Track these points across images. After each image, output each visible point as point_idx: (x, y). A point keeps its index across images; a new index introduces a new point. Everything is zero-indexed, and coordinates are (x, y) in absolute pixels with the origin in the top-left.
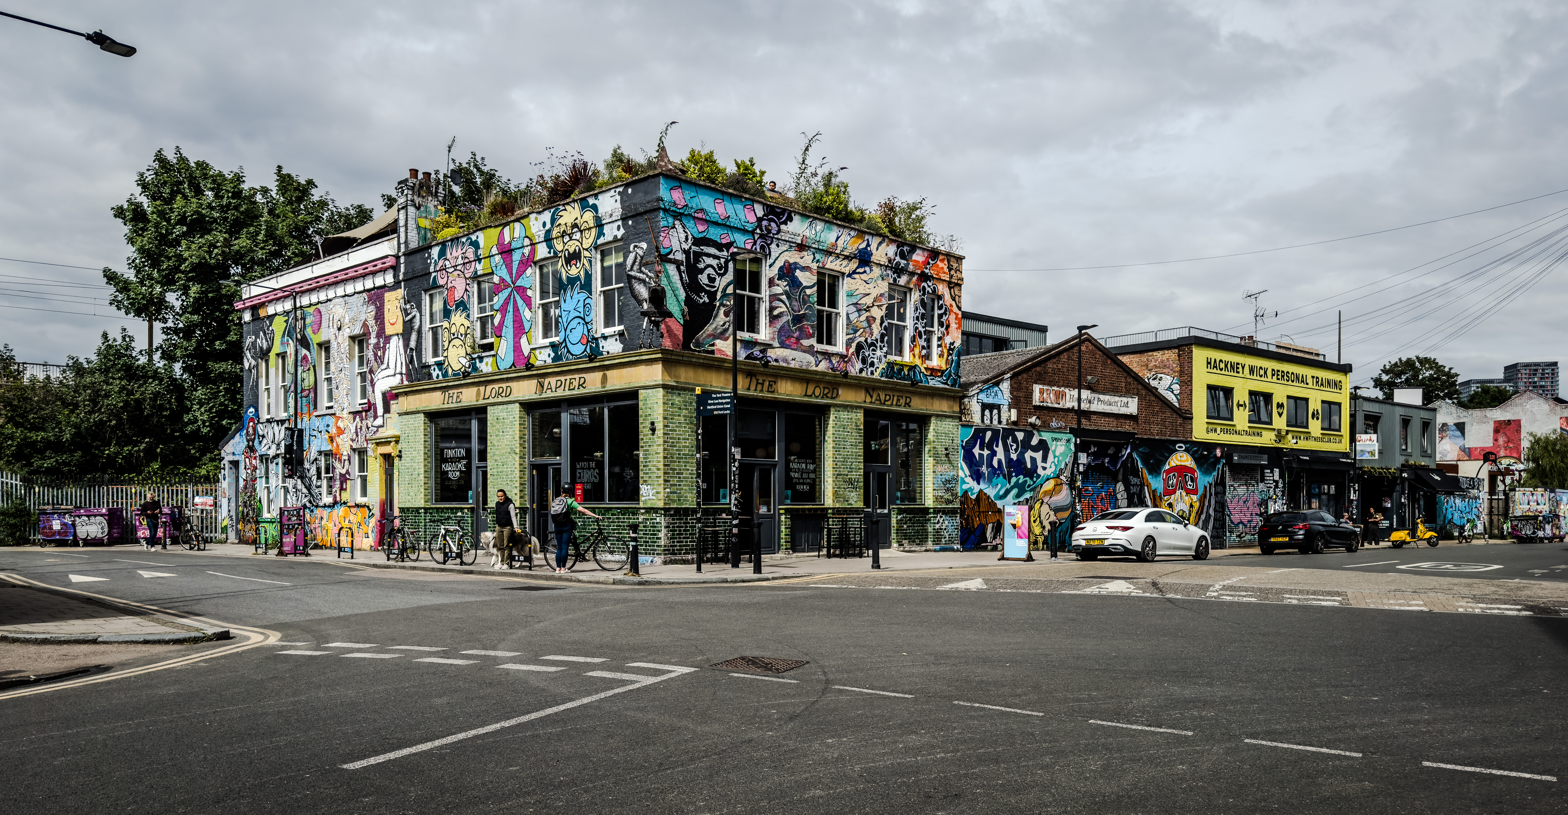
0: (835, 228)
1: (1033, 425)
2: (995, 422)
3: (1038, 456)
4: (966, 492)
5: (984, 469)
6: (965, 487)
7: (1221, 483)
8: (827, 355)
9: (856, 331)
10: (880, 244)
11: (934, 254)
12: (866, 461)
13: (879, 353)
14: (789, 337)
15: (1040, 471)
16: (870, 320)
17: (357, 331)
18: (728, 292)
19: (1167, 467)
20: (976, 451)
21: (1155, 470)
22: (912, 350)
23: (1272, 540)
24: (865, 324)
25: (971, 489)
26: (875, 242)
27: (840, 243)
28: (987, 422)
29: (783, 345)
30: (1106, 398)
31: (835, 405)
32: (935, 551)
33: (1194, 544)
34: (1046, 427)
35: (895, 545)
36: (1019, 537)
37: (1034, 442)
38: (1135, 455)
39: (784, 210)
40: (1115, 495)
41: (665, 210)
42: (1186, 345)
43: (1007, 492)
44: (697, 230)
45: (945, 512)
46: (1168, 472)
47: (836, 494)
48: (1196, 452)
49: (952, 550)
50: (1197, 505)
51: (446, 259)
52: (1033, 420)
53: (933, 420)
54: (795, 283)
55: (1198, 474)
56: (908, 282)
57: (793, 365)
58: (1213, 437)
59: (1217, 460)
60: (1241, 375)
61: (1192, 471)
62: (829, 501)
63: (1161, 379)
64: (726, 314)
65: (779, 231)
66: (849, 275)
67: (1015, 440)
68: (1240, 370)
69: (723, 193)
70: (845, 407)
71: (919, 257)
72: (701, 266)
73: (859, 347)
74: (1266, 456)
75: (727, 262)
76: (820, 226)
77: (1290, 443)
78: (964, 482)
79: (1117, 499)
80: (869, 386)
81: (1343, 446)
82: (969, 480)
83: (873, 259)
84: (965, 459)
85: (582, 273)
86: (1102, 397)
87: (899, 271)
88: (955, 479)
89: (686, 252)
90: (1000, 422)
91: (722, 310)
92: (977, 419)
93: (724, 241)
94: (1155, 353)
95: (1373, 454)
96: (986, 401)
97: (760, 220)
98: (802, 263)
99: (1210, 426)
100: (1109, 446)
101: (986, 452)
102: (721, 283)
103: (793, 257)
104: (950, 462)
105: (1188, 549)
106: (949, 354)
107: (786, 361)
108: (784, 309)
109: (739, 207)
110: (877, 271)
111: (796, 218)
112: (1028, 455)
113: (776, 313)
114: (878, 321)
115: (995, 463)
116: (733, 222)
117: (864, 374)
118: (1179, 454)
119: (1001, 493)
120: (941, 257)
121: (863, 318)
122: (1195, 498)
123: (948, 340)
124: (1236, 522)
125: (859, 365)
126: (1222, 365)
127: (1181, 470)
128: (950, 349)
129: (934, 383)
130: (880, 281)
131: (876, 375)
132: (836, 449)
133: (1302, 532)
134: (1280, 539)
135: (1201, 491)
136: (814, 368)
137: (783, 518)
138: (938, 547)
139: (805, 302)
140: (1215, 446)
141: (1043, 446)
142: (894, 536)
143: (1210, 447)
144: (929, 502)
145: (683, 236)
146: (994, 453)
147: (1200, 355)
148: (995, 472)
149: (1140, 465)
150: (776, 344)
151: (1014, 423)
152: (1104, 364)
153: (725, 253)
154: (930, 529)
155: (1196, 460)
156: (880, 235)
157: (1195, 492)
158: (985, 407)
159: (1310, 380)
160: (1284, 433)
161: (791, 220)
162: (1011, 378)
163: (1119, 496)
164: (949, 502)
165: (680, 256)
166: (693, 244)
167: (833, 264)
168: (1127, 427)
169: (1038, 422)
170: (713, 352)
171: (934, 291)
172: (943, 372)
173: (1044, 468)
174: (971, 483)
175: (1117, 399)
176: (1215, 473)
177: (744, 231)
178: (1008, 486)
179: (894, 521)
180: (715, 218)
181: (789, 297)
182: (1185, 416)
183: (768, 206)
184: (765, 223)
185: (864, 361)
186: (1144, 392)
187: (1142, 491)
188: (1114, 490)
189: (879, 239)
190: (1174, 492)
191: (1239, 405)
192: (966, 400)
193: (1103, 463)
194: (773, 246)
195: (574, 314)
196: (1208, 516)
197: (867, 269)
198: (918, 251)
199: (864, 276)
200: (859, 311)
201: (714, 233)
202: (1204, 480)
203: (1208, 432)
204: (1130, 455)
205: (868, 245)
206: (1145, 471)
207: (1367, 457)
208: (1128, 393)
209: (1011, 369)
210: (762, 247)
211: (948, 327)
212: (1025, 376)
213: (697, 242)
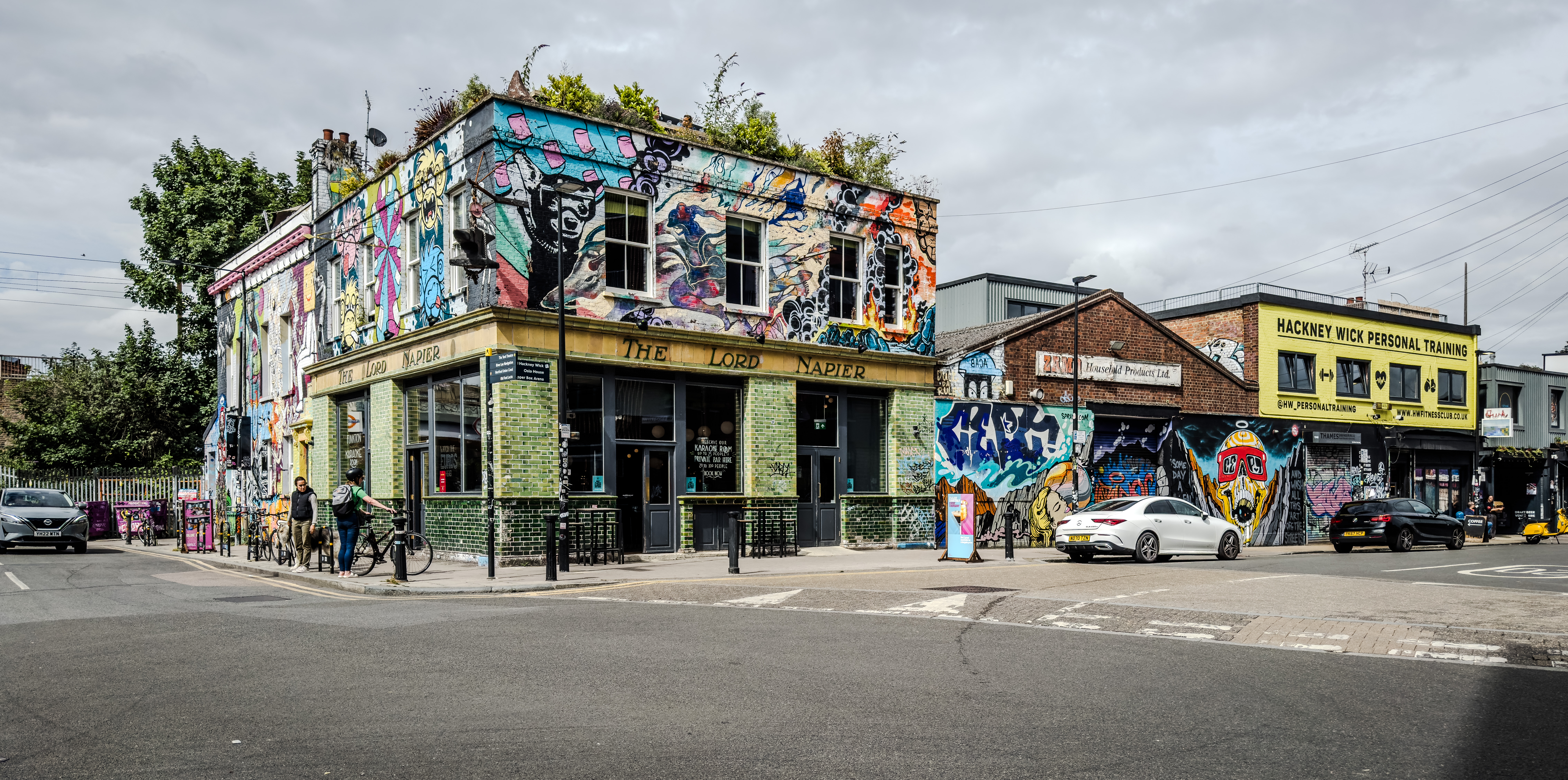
0: (752, 165)
1: (1036, 400)
2: (984, 396)
3: (1044, 436)
4: (943, 479)
5: (968, 451)
6: (942, 473)
7: (1298, 466)
8: (743, 317)
9: (783, 289)
10: (817, 184)
11: (896, 197)
12: (799, 442)
13: (816, 314)
14: (686, 295)
15: (1046, 453)
16: (804, 275)
17: (286, 310)
18: (594, 240)
19: (1224, 448)
20: (958, 430)
21: (1206, 451)
22: (865, 311)
23: (1346, 534)
24: (797, 280)
25: (951, 475)
26: (809, 183)
27: (759, 183)
28: (973, 396)
29: (676, 304)
30: (1138, 366)
31: (755, 376)
32: (899, 548)
34: (1054, 401)
35: (844, 541)
36: (964, 532)
37: (1038, 418)
38: (1178, 434)
39: (676, 144)
40: (1155, 482)
41: (500, 142)
42: (1251, 304)
43: (1000, 479)
44: (546, 165)
45: (913, 502)
46: (1225, 454)
47: (757, 482)
48: (1263, 430)
49: (925, 547)
50: (1265, 493)
51: (343, 224)
52: (1036, 392)
53: (897, 394)
54: (693, 230)
55: (1267, 456)
56: (859, 231)
57: (691, 328)
58: (1287, 413)
59: (1294, 440)
60: (1325, 338)
61: (1259, 453)
62: (749, 490)
63: (1223, 345)
64: (593, 266)
65: (668, 168)
66: (773, 222)
67: (1011, 417)
68: (1325, 333)
69: (586, 122)
70: (769, 378)
71: (874, 200)
72: (555, 208)
73: (789, 307)
74: (1359, 435)
75: (593, 204)
76: (729, 162)
77: (1393, 419)
78: (940, 467)
79: (1157, 487)
80: (803, 354)
81: (1468, 423)
82: (947, 464)
83: (806, 202)
84: (941, 439)
85: (436, 225)
86: (1131, 365)
87: (844, 217)
88: (929, 464)
89: (533, 192)
90: (990, 396)
91: (587, 261)
92: (958, 392)
93: (588, 179)
95: (1507, 432)
96: (970, 371)
97: (641, 155)
98: (704, 206)
99: (1283, 400)
100: (1146, 423)
101: (971, 432)
102: (584, 229)
103: (691, 199)
104: (921, 443)
106: (919, 316)
107: (683, 323)
108: (678, 261)
109: (610, 139)
110: (813, 217)
111: (695, 154)
112: (1030, 434)
113: (666, 265)
114: (816, 277)
115: (984, 444)
116: (600, 156)
117: (795, 340)
118: (1240, 433)
119: (993, 479)
120: (905, 201)
121: (794, 272)
122: (1262, 484)
123: (917, 299)
124: (1319, 513)
125: (788, 329)
126: (1300, 328)
127: (1243, 452)
128: (920, 310)
129: (898, 350)
130: (818, 230)
131: (814, 341)
132: (756, 428)
133: (1383, 525)
134: (1355, 534)
135: (1271, 476)
136: (723, 332)
137: (683, 510)
138: (903, 544)
139: (708, 253)
140: (1291, 422)
141: (1050, 424)
142: (843, 530)
143: (1283, 424)
144: (893, 491)
145: (527, 173)
146: (982, 433)
147: (1267, 316)
148: (984, 455)
149: (1186, 446)
150: (667, 302)
151: (1010, 397)
152: (1141, 331)
153: (590, 193)
154: (894, 523)
155: (1264, 440)
156: (817, 174)
157: (1263, 477)
158: (969, 378)
159: (1422, 345)
160: (1385, 408)
161: (687, 154)
162: (1006, 343)
163: (1160, 483)
164: (918, 490)
165: (523, 197)
166: (542, 182)
167: (748, 209)
168: (1167, 401)
169: (1041, 396)
170: (574, 312)
171: (896, 241)
172: (910, 337)
173: (1052, 451)
174: (950, 469)
175: (1152, 367)
176: (1291, 455)
177: (618, 167)
178: (1001, 472)
179: (843, 513)
180: (575, 151)
181: (685, 247)
182: (1251, 388)
183: (653, 138)
184: (648, 158)
185: (795, 324)
186: (1190, 360)
187: (1188, 476)
188: (1154, 476)
189: (816, 179)
190: (1234, 478)
191: (1323, 375)
192: (943, 371)
193: (1139, 443)
194: (661, 186)
195: (432, 273)
196: (1281, 506)
197: (799, 214)
198: (872, 193)
199: (794, 223)
200: (787, 264)
201: (574, 170)
202: (1274, 464)
203: (1280, 406)
204: (1173, 433)
205: (800, 185)
206: (1193, 453)
207: (1498, 435)
208: (1169, 360)
209: (1007, 333)
210: (645, 188)
211: (916, 284)
212: (1025, 341)
213: (548, 179)
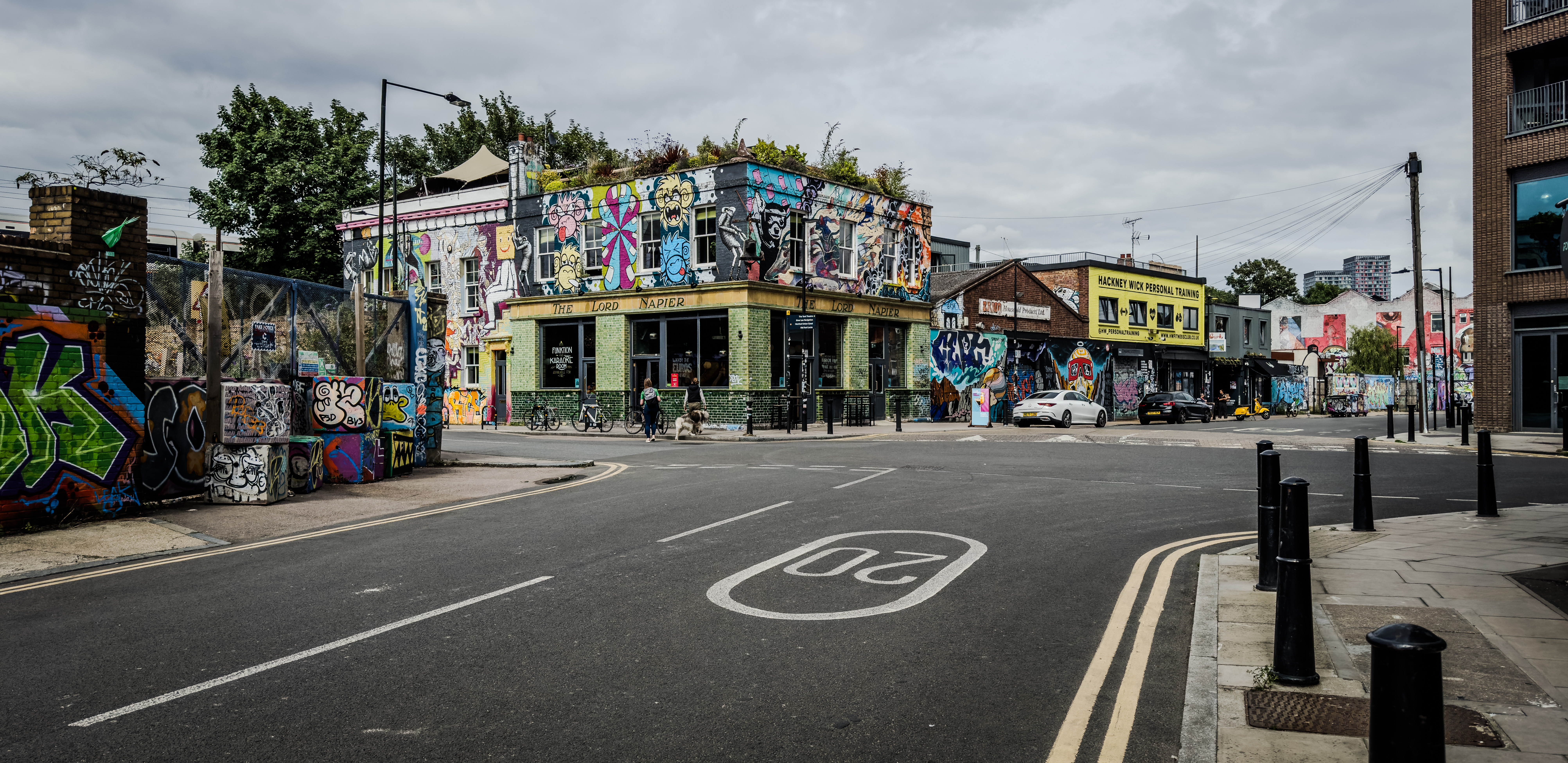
0: (851, 191)
1: (979, 329)
2: (954, 327)
3: (983, 351)
4: (935, 378)
5: (946, 361)
6: (934, 375)
7: (1109, 371)
8: (846, 281)
9: (864, 263)
10: (879, 200)
11: (913, 205)
12: (870, 356)
13: (878, 278)
14: (822, 269)
15: (984, 363)
16: (872, 255)
17: (468, 254)
18: (786, 239)
19: (1071, 359)
20: (941, 348)
21: (1062, 361)
22: (899, 275)
23: (1149, 413)
24: (869, 258)
25: (938, 376)
26: (875, 198)
27: (854, 201)
28: (948, 326)
29: (819, 275)
30: (1029, 307)
31: (851, 317)
32: (915, 422)
33: (1096, 416)
34: (988, 330)
35: (887, 418)
36: (983, 410)
37: (980, 341)
38: (1049, 351)
39: (820, 181)
40: (1035, 380)
41: (750, 186)
42: (1084, 267)
43: (962, 378)
44: (768, 197)
45: (921, 393)
46: (1072, 363)
47: (852, 381)
48: (1091, 347)
49: (926, 421)
50: (1092, 388)
51: (557, 206)
52: (980, 325)
53: (913, 326)
54: (826, 231)
55: (1093, 364)
56: (897, 227)
57: (826, 289)
58: (1104, 336)
59: (1107, 353)
60: (1123, 288)
61: (1088, 361)
62: (847, 386)
63: (1065, 292)
64: (785, 255)
65: (817, 196)
66: (860, 224)
67: (967, 340)
68: (1123, 285)
69: (783, 171)
70: (857, 318)
71: (903, 208)
72: (770, 222)
73: (866, 274)
74: (1142, 351)
75: (786, 218)
76: (841, 190)
77: (1159, 340)
78: (933, 371)
79: (1036, 384)
80: (871, 303)
81: (1200, 342)
82: (936, 369)
83: (874, 211)
84: (934, 354)
85: (681, 224)
86: (1026, 307)
87: (890, 219)
88: (927, 369)
89: (762, 214)
90: (957, 327)
91: (783, 252)
92: (941, 324)
93: (784, 205)
94: (1060, 272)
95: (1222, 348)
96: (947, 311)
97: (805, 188)
98: (831, 217)
99: (1102, 328)
100: (1029, 343)
101: (948, 349)
102: (782, 233)
103: (825, 213)
104: (923, 356)
105: (1093, 419)
106: (923, 278)
107: (821, 286)
108: (820, 250)
109: (792, 180)
110: (877, 219)
111: (827, 185)
112: (976, 350)
113: (815, 252)
114: (878, 255)
115: (954, 357)
116: (789, 191)
117: (869, 294)
118: (1079, 349)
119: (958, 379)
120: (917, 208)
121: (868, 254)
122: (1091, 382)
123: (922, 267)
124: (1120, 400)
125: (866, 288)
126: (1110, 282)
127: (1081, 361)
128: (924, 274)
129: (914, 299)
130: (879, 227)
131: (877, 295)
132: (852, 348)
133: (1169, 408)
134: (1154, 413)
135: (1095, 377)
136: (838, 291)
137: (818, 397)
138: (916, 419)
139: (832, 244)
140: (1106, 342)
141: (986, 344)
142: (887, 410)
143: (1102, 343)
144: (910, 386)
145: (759, 203)
146: (953, 350)
147: (1094, 274)
148: (954, 363)
149: (1052, 358)
150: (815, 275)
151: (966, 327)
152: (1027, 283)
153: (784, 213)
154: (911, 406)
155: (1092, 354)
156: (879, 194)
157: (1091, 378)
158: (947, 315)
159: (1175, 291)
160: (1155, 332)
161: (823, 186)
162: (964, 294)
163: (1037, 381)
164: (923, 386)
165: (758, 217)
166: (766, 208)
167: (850, 216)
168: (1043, 329)
169: (983, 327)
170: (777, 282)
171: (913, 232)
172: (919, 291)
173: (987, 361)
174: (938, 372)
175: (1036, 308)
176: (1105, 364)
177: (796, 197)
178: (963, 374)
179: (887, 400)
180: (778, 189)
181: (822, 241)
182: (1084, 320)
183: (810, 178)
184: (808, 190)
185: (869, 285)
186: (1054, 303)
187: (1054, 377)
188: (1034, 377)
189: (878, 197)
190: (1076, 378)
191: (1122, 312)
192: (934, 311)
193: (1026, 356)
194: (813, 206)
195: (673, 253)
196: (1101, 396)
197: (871, 218)
198: (903, 204)
199: (869, 224)
200: (865, 248)
201: (779, 200)
202: (1097, 369)
203: (1100, 332)
204: (1045, 350)
205: (871, 202)
206: (1056, 363)
207: (1217, 350)
208: (1043, 304)
209: (964, 288)
210: (807, 207)
211: (922, 257)
212: (973, 292)
213: (769, 206)
